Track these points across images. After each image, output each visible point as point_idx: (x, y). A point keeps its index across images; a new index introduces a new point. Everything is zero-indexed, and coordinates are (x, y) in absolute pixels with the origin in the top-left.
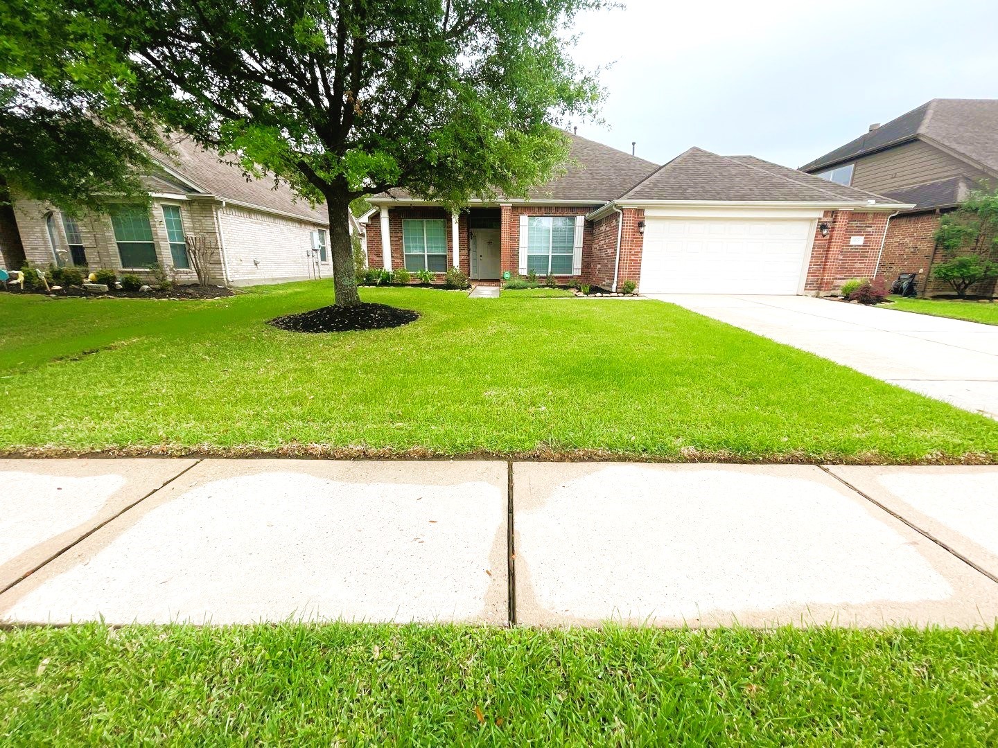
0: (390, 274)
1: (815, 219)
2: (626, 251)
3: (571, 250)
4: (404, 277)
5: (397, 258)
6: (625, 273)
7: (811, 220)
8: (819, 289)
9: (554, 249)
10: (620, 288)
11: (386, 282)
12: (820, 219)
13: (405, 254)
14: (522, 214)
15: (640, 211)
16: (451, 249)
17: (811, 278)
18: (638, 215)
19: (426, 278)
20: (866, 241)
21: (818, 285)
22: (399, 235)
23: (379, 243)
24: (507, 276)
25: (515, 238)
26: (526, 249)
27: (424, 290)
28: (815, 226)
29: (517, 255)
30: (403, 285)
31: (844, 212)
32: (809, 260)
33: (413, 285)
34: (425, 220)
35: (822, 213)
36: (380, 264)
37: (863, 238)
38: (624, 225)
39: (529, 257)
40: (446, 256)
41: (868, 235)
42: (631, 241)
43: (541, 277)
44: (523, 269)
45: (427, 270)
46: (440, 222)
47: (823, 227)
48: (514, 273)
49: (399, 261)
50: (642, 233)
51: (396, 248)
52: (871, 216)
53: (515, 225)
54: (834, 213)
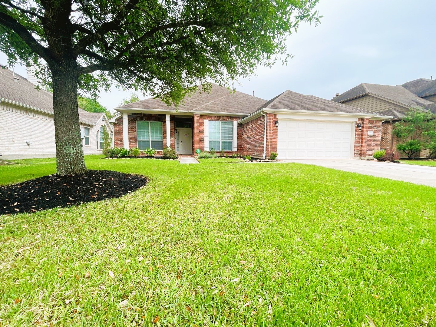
0: (127, 151)
1: (354, 122)
2: (269, 137)
3: (232, 138)
4: (136, 153)
5: (132, 142)
6: (270, 148)
7: (352, 123)
8: (361, 155)
9: (223, 138)
10: (268, 157)
11: (125, 155)
12: (356, 122)
13: (137, 140)
14: (206, 119)
15: (275, 115)
16: (165, 138)
17: (356, 151)
18: (274, 117)
19: (150, 153)
20: (374, 133)
21: (360, 154)
22: (134, 129)
23: (122, 133)
24: (198, 151)
25: (202, 131)
26: (208, 138)
27: (149, 160)
28: (354, 126)
29: (203, 140)
30: (135, 157)
31: (367, 119)
32: (354, 141)
33: (142, 157)
34: (150, 122)
35: (357, 119)
36: (122, 145)
37: (373, 131)
38: (267, 122)
39: (210, 142)
40: (162, 141)
41: (375, 130)
42: (272, 131)
43: (217, 152)
44: (207, 148)
45: (151, 148)
46: (159, 123)
47: (358, 126)
48: (202, 150)
49: (134, 144)
50: (277, 127)
51: (132, 137)
52: (375, 122)
53: (202, 125)
54: (362, 119)
